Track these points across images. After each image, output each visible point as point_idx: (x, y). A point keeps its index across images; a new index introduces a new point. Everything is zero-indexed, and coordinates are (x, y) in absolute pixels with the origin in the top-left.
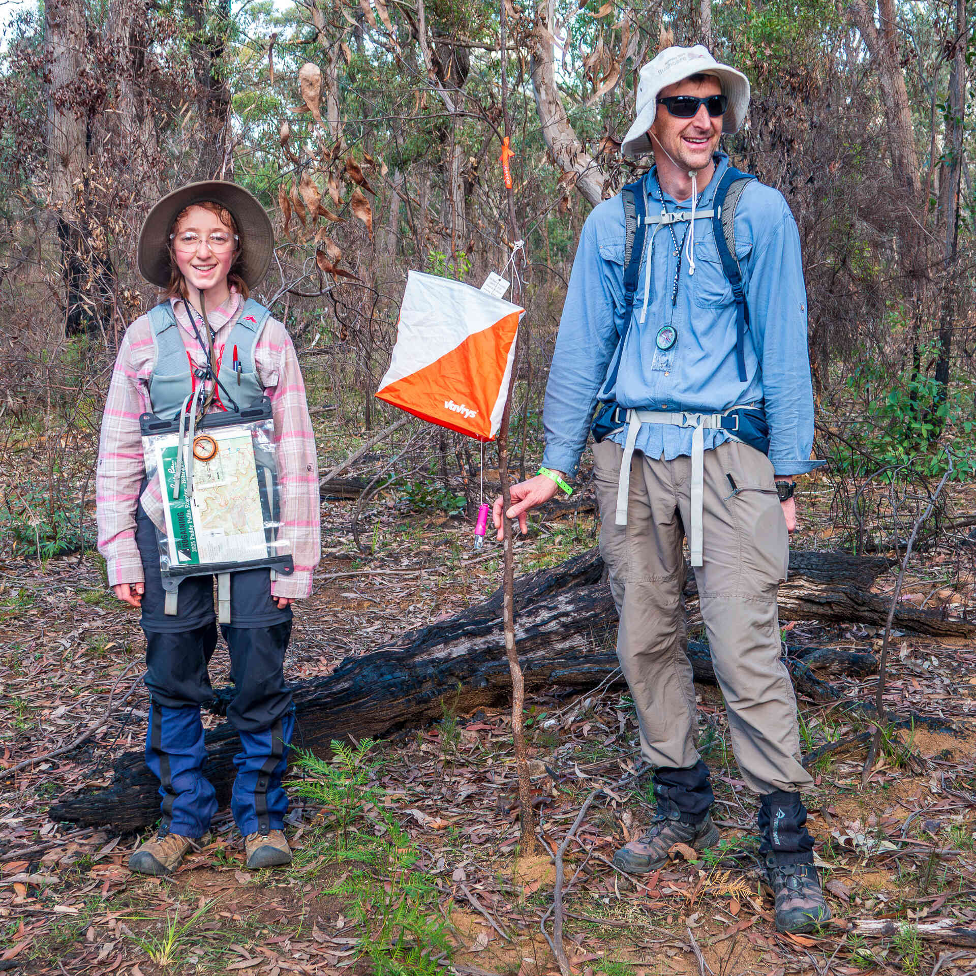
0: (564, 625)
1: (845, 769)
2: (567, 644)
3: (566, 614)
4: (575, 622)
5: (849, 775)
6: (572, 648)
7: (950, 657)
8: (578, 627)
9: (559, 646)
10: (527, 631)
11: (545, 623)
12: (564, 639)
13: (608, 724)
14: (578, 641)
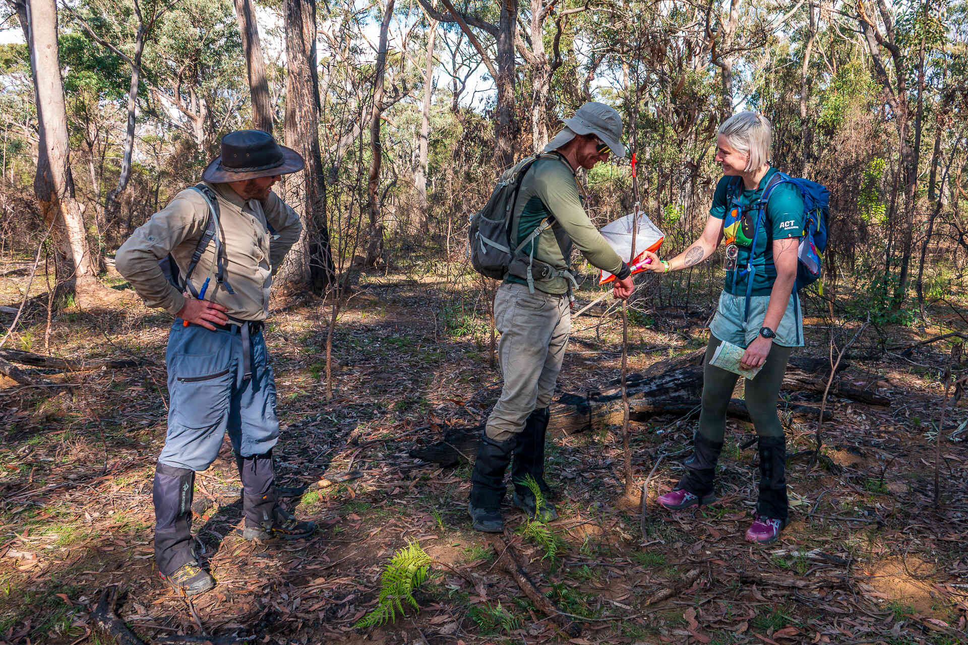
0: (676, 384)
1: (798, 468)
2: (677, 394)
3: (679, 379)
4: (682, 383)
5: (799, 471)
6: (679, 396)
7: (874, 415)
8: (683, 386)
9: (673, 395)
10: (657, 386)
11: (667, 383)
12: (676, 391)
13: (687, 435)
14: (683, 393)
